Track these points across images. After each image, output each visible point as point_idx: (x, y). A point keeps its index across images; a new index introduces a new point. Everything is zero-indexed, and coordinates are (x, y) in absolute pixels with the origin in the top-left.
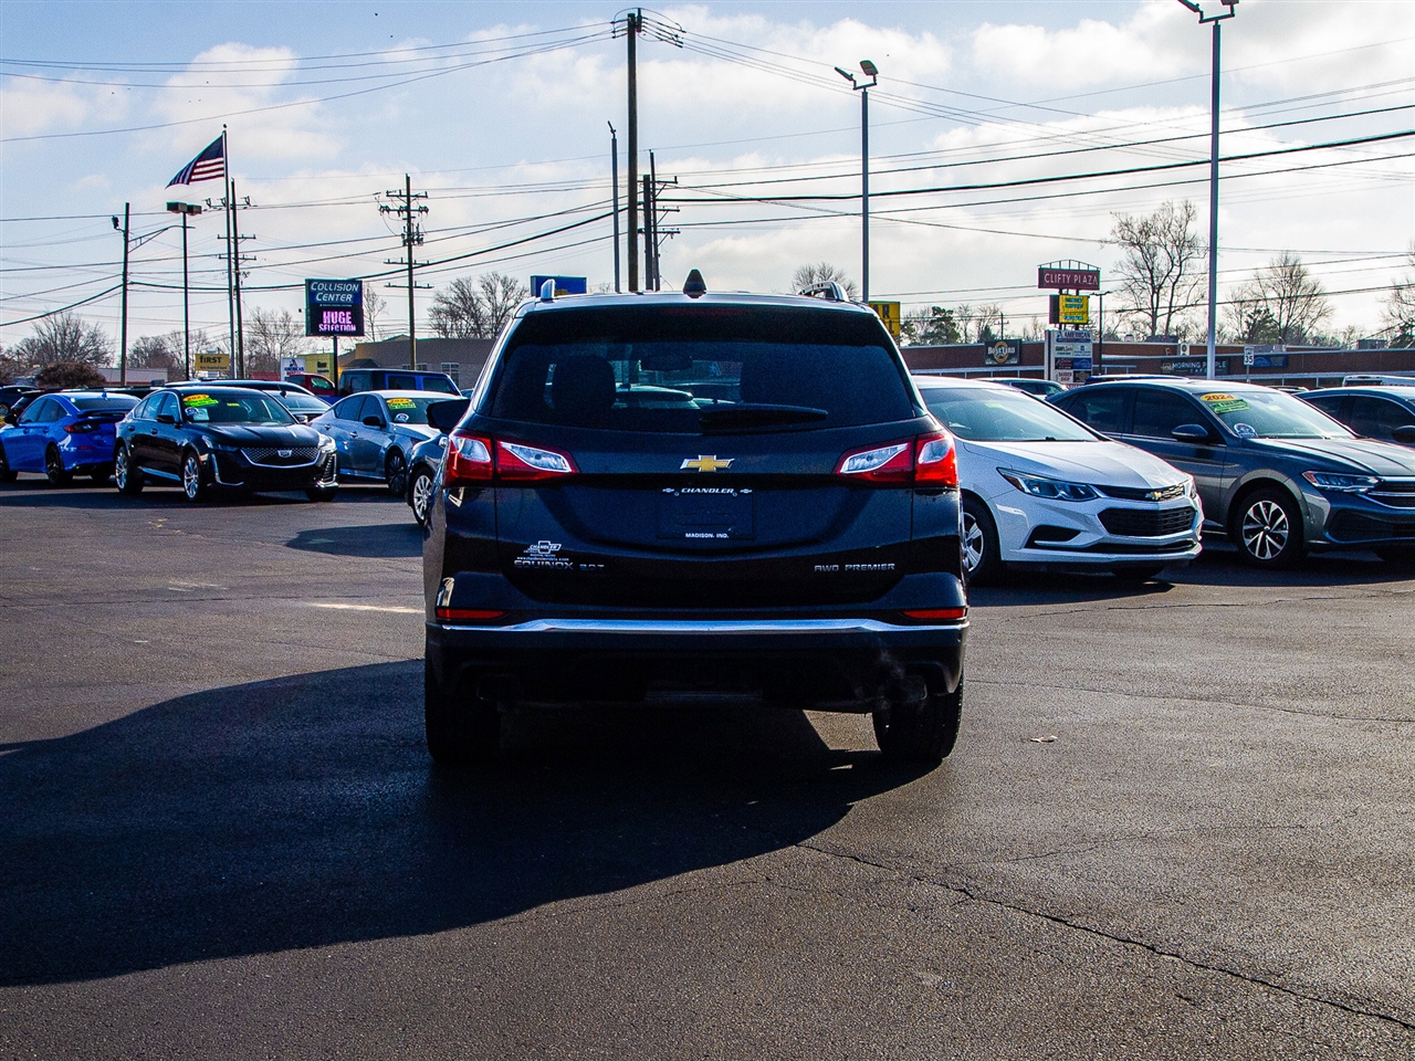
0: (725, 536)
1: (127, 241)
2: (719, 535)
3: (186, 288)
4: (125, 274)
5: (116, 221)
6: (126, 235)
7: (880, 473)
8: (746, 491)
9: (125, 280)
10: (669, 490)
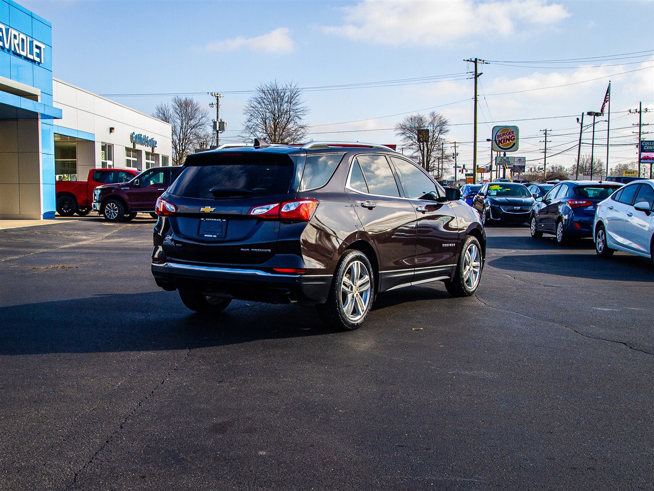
0: (216, 236)
1: (582, 127)
2: (214, 236)
3: (593, 144)
4: (580, 140)
5: (578, 119)
6: (582, 125)
7: (265, 214)
8: (224, 220)
9: (580, 142)
10: (202, 219)
